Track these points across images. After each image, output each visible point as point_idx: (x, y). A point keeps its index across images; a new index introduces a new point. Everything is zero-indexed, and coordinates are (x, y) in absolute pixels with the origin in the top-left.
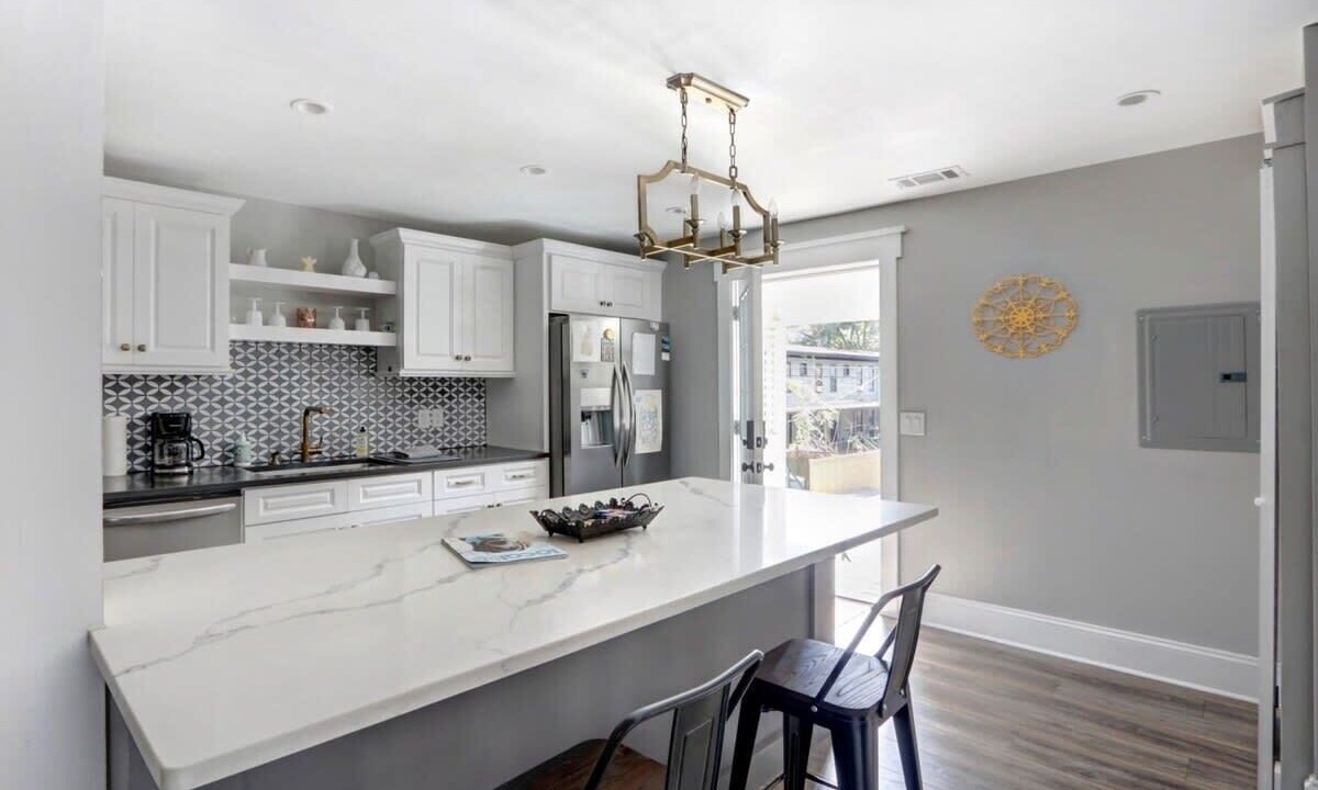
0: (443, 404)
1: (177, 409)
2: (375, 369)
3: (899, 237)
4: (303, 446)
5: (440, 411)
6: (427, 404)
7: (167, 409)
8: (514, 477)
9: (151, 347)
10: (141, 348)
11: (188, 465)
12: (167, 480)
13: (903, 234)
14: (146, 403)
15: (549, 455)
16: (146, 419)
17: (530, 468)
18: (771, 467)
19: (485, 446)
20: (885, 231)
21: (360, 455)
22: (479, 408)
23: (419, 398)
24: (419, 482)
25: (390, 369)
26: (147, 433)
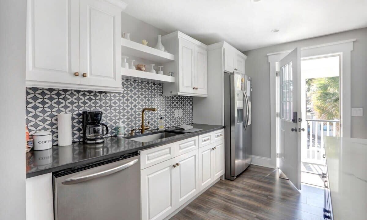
0: (182, 107)
1: (92, 109)
2: (162, 93)
3: (352, 43)
4: (142, 126)
5: (181, 110)
6: (177, 108)
7: (88, 110)
8: (218, 136)
9: (88, 75)
10: (84, 75)
11: (102, 138)
12: (93, 146)
13: (354, 42)
14: (79, 107)
15: (224, 127)
16: (79, 115)
17: (220, 132)
18: (303, 130)
19: (193, 123)
20: (347, 41)
21: (160, 129)
22: (191, 109)
23: (175, 105)
24: (195, 140)
25: (171, 92)
26: (79, 122)
